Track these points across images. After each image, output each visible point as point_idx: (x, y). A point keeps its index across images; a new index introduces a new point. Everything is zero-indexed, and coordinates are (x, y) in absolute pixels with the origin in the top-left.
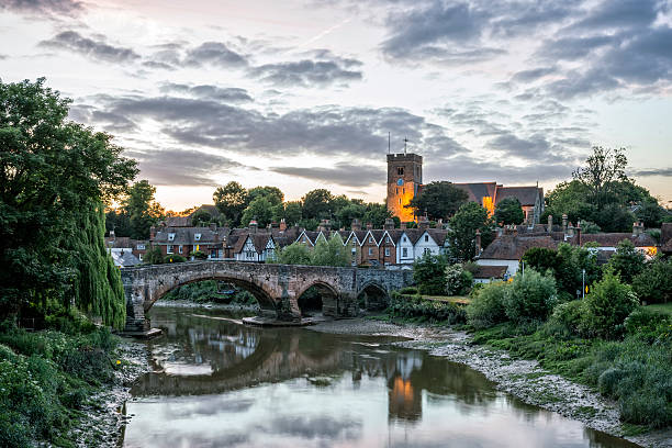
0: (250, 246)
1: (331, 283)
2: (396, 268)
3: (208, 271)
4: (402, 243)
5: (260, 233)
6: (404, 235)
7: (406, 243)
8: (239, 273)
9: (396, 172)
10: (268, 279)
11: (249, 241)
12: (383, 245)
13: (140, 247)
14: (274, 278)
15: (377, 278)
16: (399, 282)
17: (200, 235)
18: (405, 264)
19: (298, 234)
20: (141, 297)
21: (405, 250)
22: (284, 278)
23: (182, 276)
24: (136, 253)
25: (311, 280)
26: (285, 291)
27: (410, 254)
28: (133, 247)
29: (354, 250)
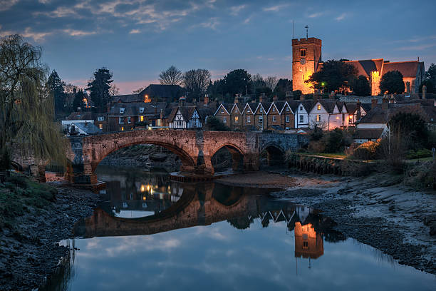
0: (180, 116)
1: (238, 145)
2: (293, 132)
3: (140, 137)
4: (299, 112)
5: (188, 106)
6: (301, 105)
7: (302, 111)
8: (164, 138)
9: (299, 54)
10: (187, 142)
11: (179, 112)
12: (285, 113)
13: (100, 119)
14: (192, 142)
15: (276, 140)
16: (294, 143)
17: (143, 109)
18: (301, 128)
19: (218, 106)
20: (90, 158)
21: (302, 117)
22: (200, 142)
23: (120, 141)
24: (97, 124)
25: (222, 143)
26: (200, 152)
27: (306, 120)
28: (95, 119)
29: (261, 118)
